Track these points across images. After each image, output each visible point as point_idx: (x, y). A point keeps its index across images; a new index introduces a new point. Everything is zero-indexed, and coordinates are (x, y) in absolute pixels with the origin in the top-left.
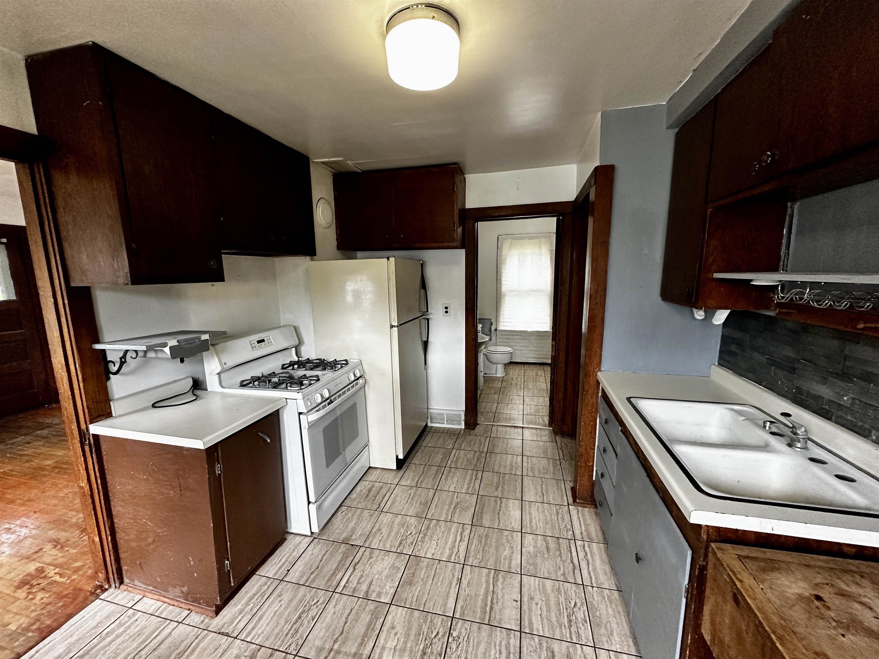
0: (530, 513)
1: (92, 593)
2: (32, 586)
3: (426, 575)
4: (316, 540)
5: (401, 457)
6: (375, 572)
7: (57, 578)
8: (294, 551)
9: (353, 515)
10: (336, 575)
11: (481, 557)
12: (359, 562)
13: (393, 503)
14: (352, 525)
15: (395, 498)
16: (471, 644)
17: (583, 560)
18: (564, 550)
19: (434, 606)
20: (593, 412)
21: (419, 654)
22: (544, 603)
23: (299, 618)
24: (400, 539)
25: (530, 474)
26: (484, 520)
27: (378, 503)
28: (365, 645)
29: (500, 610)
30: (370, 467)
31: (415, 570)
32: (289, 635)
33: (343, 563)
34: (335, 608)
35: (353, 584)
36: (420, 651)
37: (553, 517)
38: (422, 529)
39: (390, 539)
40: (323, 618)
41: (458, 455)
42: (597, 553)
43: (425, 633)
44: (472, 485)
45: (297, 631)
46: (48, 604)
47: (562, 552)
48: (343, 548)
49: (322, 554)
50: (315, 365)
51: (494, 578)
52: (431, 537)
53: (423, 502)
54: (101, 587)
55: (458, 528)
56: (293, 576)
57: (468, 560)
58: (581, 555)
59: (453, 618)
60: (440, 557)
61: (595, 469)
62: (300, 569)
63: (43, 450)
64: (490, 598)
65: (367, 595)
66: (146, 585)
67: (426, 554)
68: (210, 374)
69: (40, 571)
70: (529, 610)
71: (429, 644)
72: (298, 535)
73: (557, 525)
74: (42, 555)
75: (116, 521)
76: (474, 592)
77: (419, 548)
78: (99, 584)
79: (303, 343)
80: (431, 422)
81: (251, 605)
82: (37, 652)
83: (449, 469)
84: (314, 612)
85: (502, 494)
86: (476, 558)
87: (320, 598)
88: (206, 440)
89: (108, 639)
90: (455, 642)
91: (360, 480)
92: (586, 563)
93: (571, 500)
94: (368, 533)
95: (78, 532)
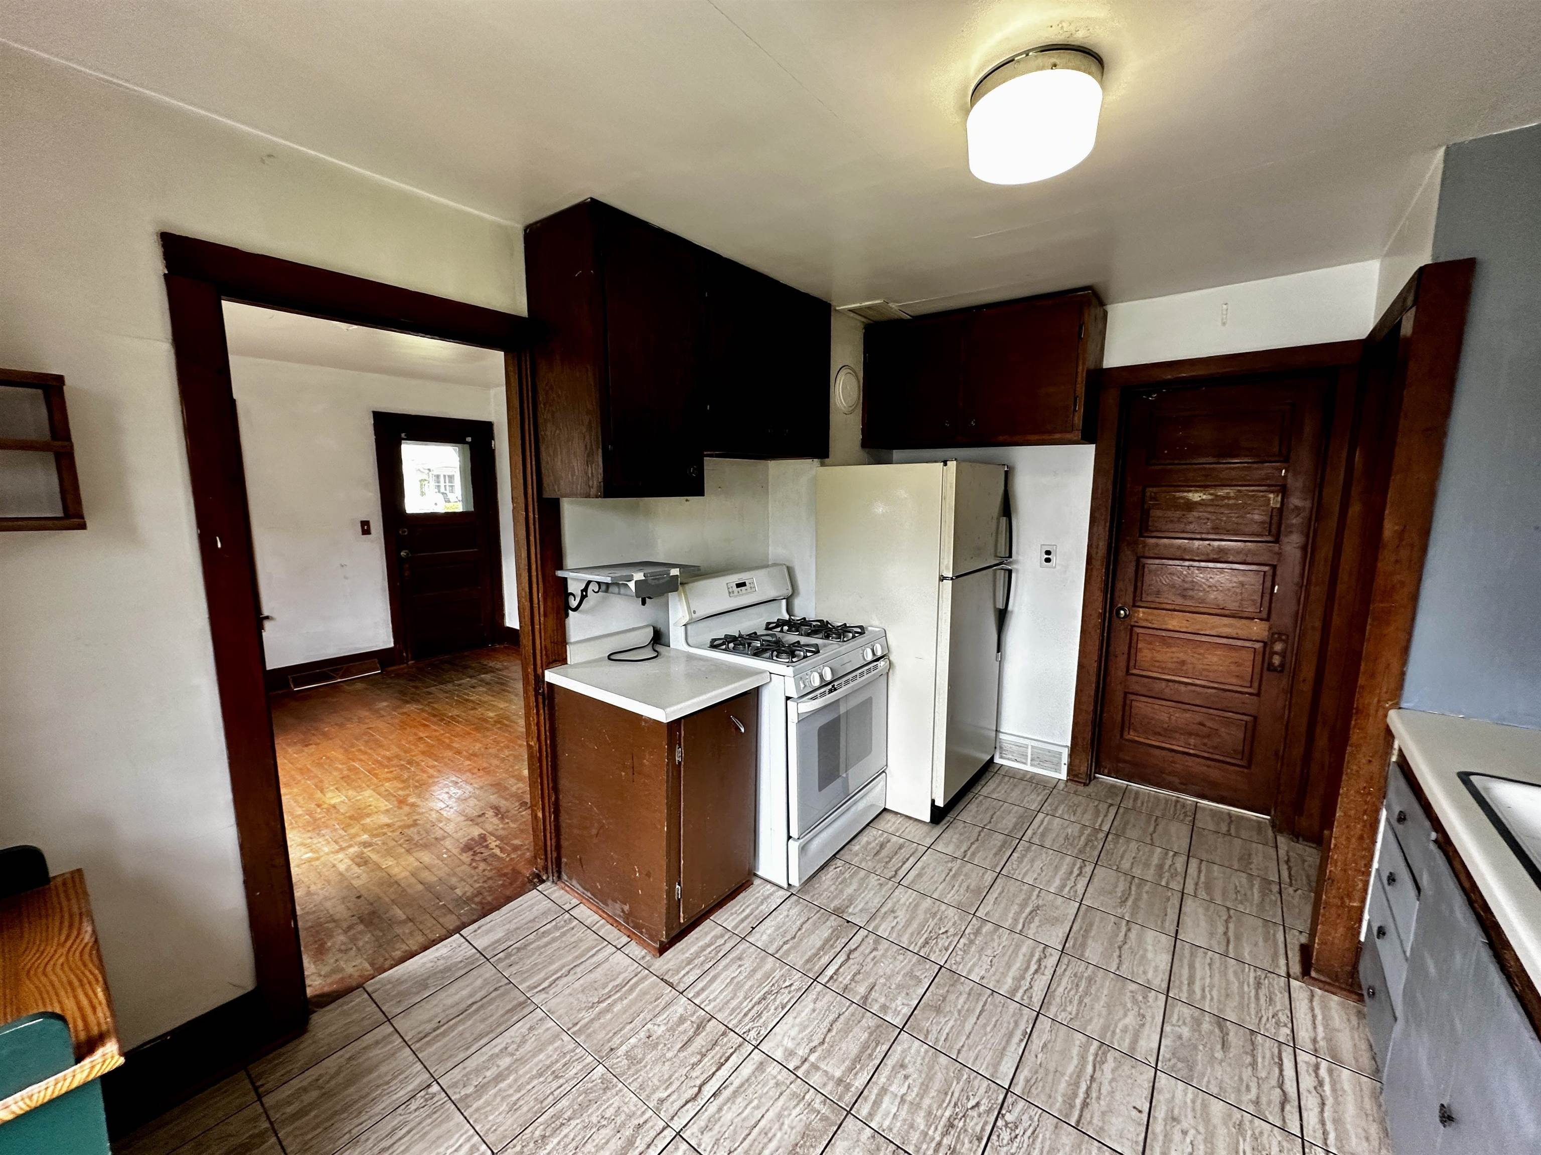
0: (1192, 967)
1: (530, 881)
2: (475, 854)
3: (966, 1007)
4: (794, 898)
5: (940, 803)
6: (881, 973)
7: (497, 851)
8: (762, 903)
9: (851, 877)
10: (820, 958)
11: (1074, 1013)
12: (856, 949)
13: (919, 875)
14: (849, 891)
15: (923, 868)
16: (1038, 1145)
17: (1310, 1092)
18: (1264, 1057)
19: (976, 1058)
20: (1369, 793)
21: (942, 1123)
22: (1200, 1138)
23: (764, 998)
24: (925, 936)
25: (1202, 894)
26: (1088, 951)
27: (894, 869)
28: (856, 1074)
29: (1103, 1114)
30: (885, 810)
31: (948, 991)
32: (750, 1016)
33: (831, 942)
34: (815, 1003)
35: (845, 978)
36: (944, 1119)
37: (1246, 988)
38: (967, 932)
39: (910, 930)
40: (797, 1010)
41: (1048, 824)
42: (1349, 1092)
43: (956, 1095)
44: (1070, 884)
45: (760, 1015)
46: (489, 878)
47: (1260, 1060)
48: (833, 921)
49: (802, 920)
50: (813, 629)
51: (1096, 1055)
52: (982, 949)
53: (971, 887)
54: (538, 876)
55: (1034, 948)
56: (761, 937)
57: (1048, 1009)
58: (1308, 1082)
59: (1008, 1090)
60: (995, 987)
61: (1366, 917)
62: (769, 932)
63: (486, 698)
64: (1083, 1087)
65: (865, 1003)
66: (584, 888)
67: (970, 972)
68: (675, 624)
69: (483, 838)
70: (1165, 1136)
71: (961, 1115)
72: (770, 882)
73: (1253, 1005)
74: (484, 821)
75: (561, 797)
76: (1054, 1064)
77: (958, 959)
78: (537, 871)
79: (798, 594)
80: (1001, 757)
81: (702, 958)
82: (479, 928)
83: (1027, 844)
84: (784, 997)
85: (1132, 915)
86: (1064, 1010)
87: (795, 981)
88: (668, 710)
89: (545, 940)
90: (1008, 1130)
91: (868, 825)
92: (1319, 1100)
93: (1296, 969)
94: (874, 911)
95: (517, 804)
